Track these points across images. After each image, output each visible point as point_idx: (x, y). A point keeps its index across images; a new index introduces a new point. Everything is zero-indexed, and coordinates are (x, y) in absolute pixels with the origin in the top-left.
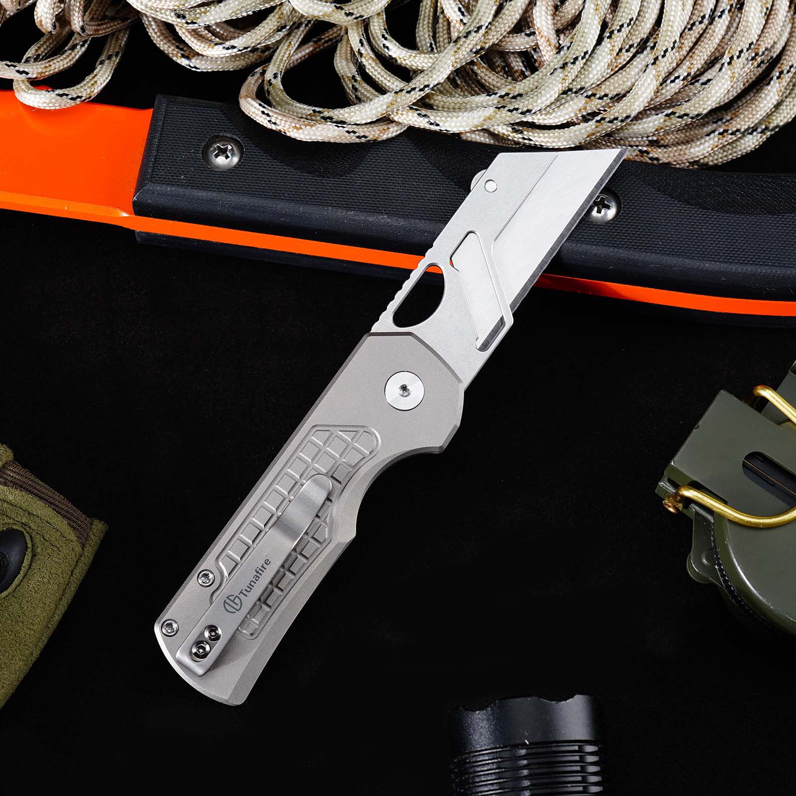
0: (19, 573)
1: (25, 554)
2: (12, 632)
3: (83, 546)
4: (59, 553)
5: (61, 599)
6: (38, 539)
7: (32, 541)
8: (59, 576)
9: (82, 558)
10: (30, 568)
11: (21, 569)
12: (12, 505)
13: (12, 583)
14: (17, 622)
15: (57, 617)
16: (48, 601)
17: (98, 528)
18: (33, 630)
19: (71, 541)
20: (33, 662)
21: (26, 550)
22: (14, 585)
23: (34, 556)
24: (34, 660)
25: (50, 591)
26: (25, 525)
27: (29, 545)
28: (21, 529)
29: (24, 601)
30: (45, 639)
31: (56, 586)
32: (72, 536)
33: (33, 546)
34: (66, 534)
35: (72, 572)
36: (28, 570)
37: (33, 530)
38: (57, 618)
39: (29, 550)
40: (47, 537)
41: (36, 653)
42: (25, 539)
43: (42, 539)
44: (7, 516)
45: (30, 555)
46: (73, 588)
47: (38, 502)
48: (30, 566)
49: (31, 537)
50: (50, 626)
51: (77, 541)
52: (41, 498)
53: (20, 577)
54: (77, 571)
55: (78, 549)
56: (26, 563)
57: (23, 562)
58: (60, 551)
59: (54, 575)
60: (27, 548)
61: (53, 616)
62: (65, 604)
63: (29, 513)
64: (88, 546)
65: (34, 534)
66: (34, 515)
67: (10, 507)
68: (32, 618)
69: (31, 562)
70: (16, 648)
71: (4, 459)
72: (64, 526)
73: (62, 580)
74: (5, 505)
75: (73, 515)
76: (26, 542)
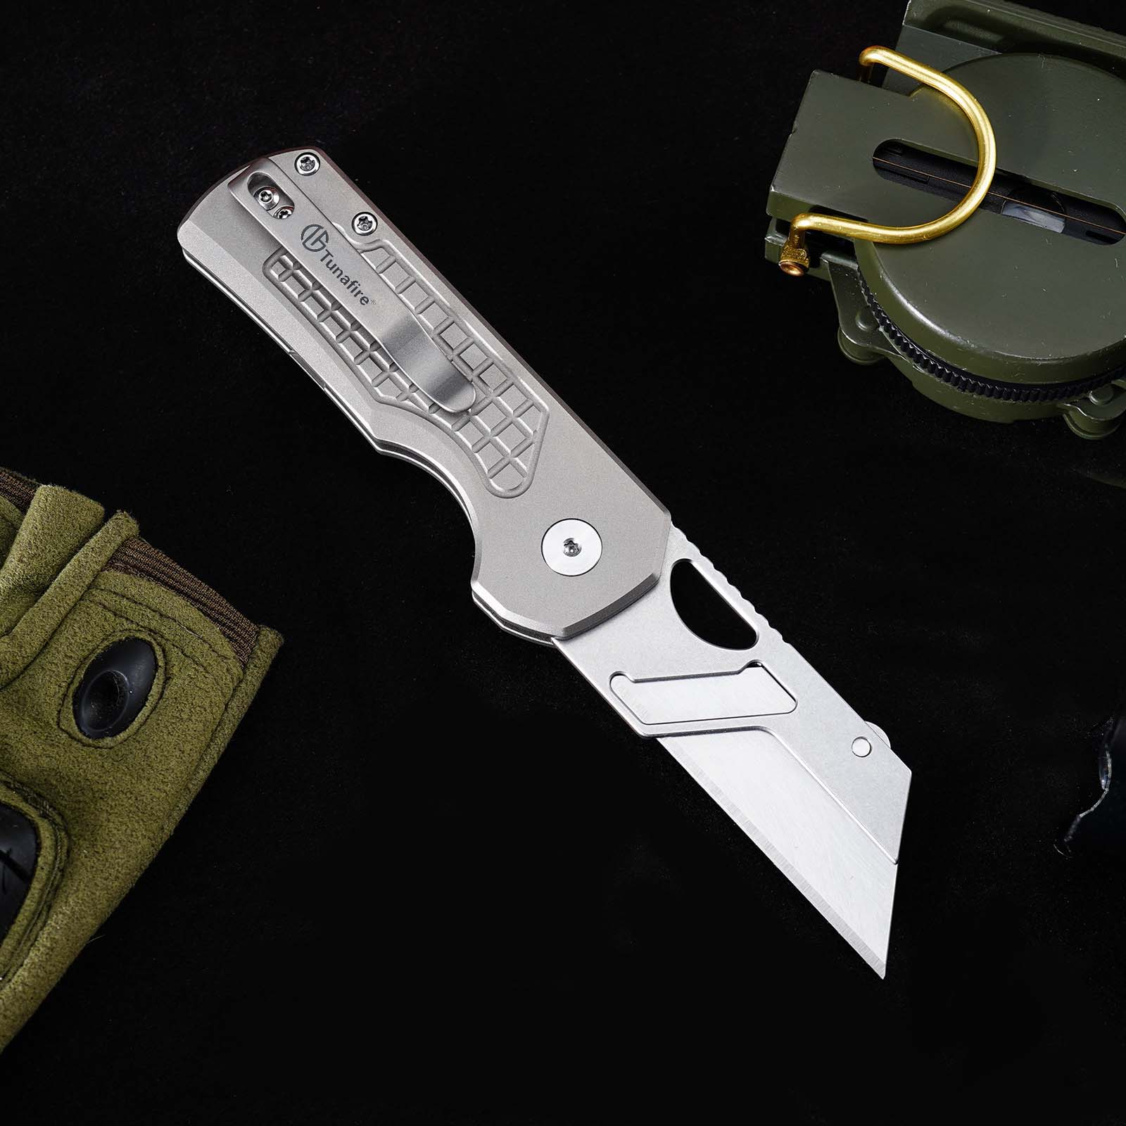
0: (144, 705)
1: (154, 677)
2: (131, 793)
3: (245, 667)
4: (207, 675)
5: (208, 746)
6: (174, 654)
7: (165, 656)
8: (205, 710)
9: (243, 685)
10: (161, 697)
11: (147, 699)
12: (136, 603)
13: (133, 720)
14: (139, 777)
15: (201, 773)
16: (187, 747)
17: (270, 640)
18: (165, 792)
19: (226, 658)
20: (164, 841)
21: (156, 671)
22: (135, 724)
23: (167, 679)
24: (165, 838)
25: (192, 732)
26: (155, 633)
27: (161, 663)
28: (149, 639)
29: (151, 747)
30: (183, 808)
31: (201, 725)
32: (227, 649)
33: (166, 664)
34: (217, 648)
35: (227, 705)
36: (159, 699)
37: (167, 640)
38: (202, 775)
39: (161, 671)
40: (188, 650)
41: (170, 827)
42: (154, 653)
43: (180, 654)
44: (127, 619)
45: (162, 677)
46: (228, 730)
47: (175, 598)
48: (162, 694)
49: (164, 651)
50: (191, 786)
51: (234, 657)
52: (179, 592)
53: (145, 711)
54: (233, 704)
55: (236, 670)
56: (155, 690)
57: (151, 688)
58: (208, 672)
59: (198, 708)
60: (156, 667)
61: (196, 771)
62: (215, 755)
63: (161, 615)
64: (252, 666)
65: (168, 646)
66: (169, 617)
67: (133, 605)
68: (163, 773)
69: (164, 688)
70: (137, 818)
71: (125, 533)
72: (213, 632)
73: (210, 717)
74: (125, 602)
75: (229, 619)
76: (156, 659)
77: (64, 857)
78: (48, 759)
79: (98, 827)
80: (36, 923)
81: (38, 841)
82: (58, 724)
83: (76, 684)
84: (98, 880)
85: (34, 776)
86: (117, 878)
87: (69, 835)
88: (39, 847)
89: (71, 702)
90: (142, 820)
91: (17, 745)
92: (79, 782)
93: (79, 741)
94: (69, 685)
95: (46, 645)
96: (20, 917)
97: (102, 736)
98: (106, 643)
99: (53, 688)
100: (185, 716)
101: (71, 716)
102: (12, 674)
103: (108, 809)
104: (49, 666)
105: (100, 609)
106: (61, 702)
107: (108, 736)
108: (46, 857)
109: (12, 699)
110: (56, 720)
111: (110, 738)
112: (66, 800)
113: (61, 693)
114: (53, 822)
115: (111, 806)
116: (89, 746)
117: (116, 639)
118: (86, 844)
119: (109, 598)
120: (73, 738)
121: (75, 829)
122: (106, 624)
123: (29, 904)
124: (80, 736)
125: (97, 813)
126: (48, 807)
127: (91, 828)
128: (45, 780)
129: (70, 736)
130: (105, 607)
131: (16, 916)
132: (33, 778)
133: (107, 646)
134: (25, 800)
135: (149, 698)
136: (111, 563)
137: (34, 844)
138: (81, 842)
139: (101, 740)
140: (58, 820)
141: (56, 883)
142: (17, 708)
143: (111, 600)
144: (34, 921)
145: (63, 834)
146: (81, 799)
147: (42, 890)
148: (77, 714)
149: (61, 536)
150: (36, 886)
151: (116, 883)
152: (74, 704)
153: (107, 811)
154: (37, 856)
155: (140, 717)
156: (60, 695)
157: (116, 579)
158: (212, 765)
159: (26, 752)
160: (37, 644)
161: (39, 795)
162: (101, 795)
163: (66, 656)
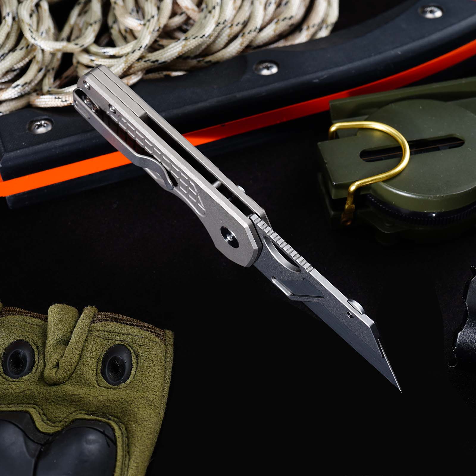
0: (132, 367)
1: (131, 356)
2: (144, 398)
3: (166, 345)
4: (153, 349)
5: (165, 377)
6: (135, 346)
7: (132, 348)
8: (159, 362)
9: (168, 352)
11: (132, 365)
12: (111, 332)
13: (130, 374)
14: (144, 392)
16: (158, 376)
17: (169, 334)
18: (157, 395)
19: (157, 342)
20: (162, 419)
21: (131, 354)
22: (132, 376)
23: (137, 356)
25: (157, 370)
26: (124, 341)
27: (132, 351)
28: (122, 343)
29: (144, 380)
30: (164, 404)
31: (159, 367)
32: (156, 339)
33: (134, 351)
34: (152, 339)
35: (165, 360)
36: (137, 365)
37: (130, 342)
38: (167, 389)
39: (133, 353)
40: (141, 343)
41: (162, 413)
42: (127, 348)
43: (138, 345)
44: (109, 340)
45: (134, 356)
46: (170, 370)
47: (126, 326)
48: (137, 363)
50: (164, 394)
51: (160, 341)
52: (127, 324)
53: (134, 369)
54: (168, 359)
55: (163, 346)
56: (134, 361)
57: (132, 361)
59: (156, 361)
60: (131, 353)
61: (164, 388)
62: (169, 380)
63: (123, 334)
64: (168, 344)
65: (131, 344)
66: (127, 334)
67: (109, 333)
68: (153, 388)
69: (137, 360)
70: (149, 408)
71: (93, 311)
72: (149, 335)
73: (161, 364)
74: (106, 333)
75: (151, 329)
76: (129, 350)
77: (125, 432)
78: (102, 397)
79: (135, 415)
80: (125, 460)
81: (112, 428)
82: (98, 385)
83: (100, 368)
84: (145, 436)
85: (98, 406)
86: (151, 433)
87: (123, 423)
88: (113, 430)
89: (101, 375)
90: (151, 409)
91: (85, 396)
92: (119, 400)
93: (111, 388)
94: (96, 369)
95: (81, 356)
96: (118, 458)
97: (120, 383)
98: (105, 350)
99: (91, 372)
100: (152, 365)
101: (103, 380)
102: (71, 371)
103: (137, 406)
104: (86, 363)
105: (97, 337)
106: (96, 377)
107: (122, 383)
108: (118, 433)
109: (74, 382)
110: (97, 384)
111: (123, 384)
112: (116, 410)
113: (95, 373)
114: (114, 421)
115: (138, 405)
116: (116, 388)
117: (109, 347)
118: (133, 423)
119: (98, 333)
120: (108, 388)
121: (125, 419)
122: (102, 343)
123: (120, 453)
124: (111, 386)
125: (133, 409)
126: (109, 416)
127: (132, 416)
128: (104, 405)
129: (105, 388)
130: (99, 337)
131: (116, 458)
132: (97, 407)
133: (107, 350)
134: (98, 416)
135: (133, 364)
136: (93, 322)
137: (111, 430)
138: (130, 423)
139: (120, 385)
140: (116, 419)
141: (127, 442)
142: (78, 385)
143: (100, 334)
144: (124, 459)
145: (120, 423)
146: (123, 406)
147: (122, 446)
148: (105, 378)
149: (67, 320)
150: (119, 445)
151: (151, 436)
152: (102, 375)
153: (137, 407)
154: (114, 434)
155: (133, 372)
156: (95, 374)
157: (98, 325)
158: (169, 385)
159: (90, 397)
160: (77, 356)
161: (103, 413)
162: (131, 402)
163: (91, 358)
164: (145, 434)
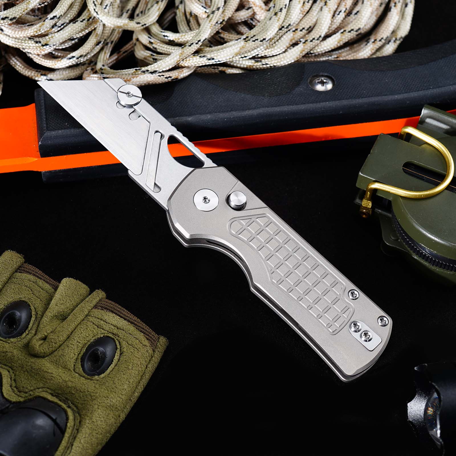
0: (112, 363)
1: (116, 352)
2: (108, 398)
3: (154, 351)
4: (138, 352)
5: (139, 382)
6: (124, 343)
7: (120, 345)
8: (139, 366)
9: (153, 358)
10: (119, 361)
12: (107, 323)
13: (107, 369)
14: (111, 391)
15: (136, 394)
16: (131, 381)
17: (163, 341)
18: (122, 398)
19: (146, 346)
21: (116, 350)
22: (108, 371)
23: (121, 354)
24: (121, 421)
25: (133, 374)
26: (115, 335)
27: (118, 347)
28: (113, 337)
29: (116, 379)
30: (128, 408)
31: (137, 372)
32: (146, 343)
33: (120, 347)
34: (143, 342)
35: (147, 366)
36: (118, 362)
37: (121, 338)
38: (137, 394)
39: (118, 350)
40: (130, 342)
41: (123, 416)
42: (115, 343)
43: (126, 344)
44: (103, 329)
45: (119, 353)
46: (148, 376)
47: (124, 321)
48: (119, 360)
49: (119, 342)
50: (132, 399)
51: (150, 346)
52: (125, 319)
53: (112, 366)
54: (150, 366)
55: (150, 351)
56: (116, 357)
57: (114, 357)
58: (139, 351)
59: (136, 365)
60: (117, 348)
61: (134, 393)
62: (142, 386)
63: (118, 328)
64: (157, 351)
65: (121, 340)
66: (121, 329)
67: (105, 323)
68: (121, 390)
69: (120, 357)
70: (110, 409)
71: (101, 296)
72: (141, 336)
73: (140, 369)
74: (102, 322)
75: (146, 331)
76: (116, 345)
77: (78, 424)
78: (71, 383)
79: (94, 411)
80: (66, 452)
81: (67, 416)
82: (74, 370)
83: (82, 354)
84: (94, 434)
85: (64, 390)
86: (101, 434)
87: (80, 415)
88: (67, 419)
89: (80, 361)
90: (112, 410)
91: (57, 377)
92: (85, 392)
93: (84, 377)
94: (79, 354)
95: (69, 337)
96: (60, 448)
97: (94, 375)
98: (94, 338)
99: (72, 355)
100: (130, 368)
101: (80, 366)
102: (54, 348)
103: (98, 403)
104: (71, 345)
105: (92, 324)
106: (75, 361)
107: (96, 375)
108: (70, 424)
109: (54, 359)
110: (73, 368)
111: (97, 376)
112: (79, 400)
113: (75, 357)
114: (73, 410)
115: (100, 403)
116: (88, 379)
117: (99, 337)
118: (88, 418)
119: (95, 320)
120: (81, 376)
121: (83, 412)
122: (94, 330)
123: (64, 443)
124: (84, 374)
125: (93, 405)
126: (70, 403)
127: (90, 411)
128: (69, 391)
129: (79, 374)
130: (93, 323)
131: (58, 448)
132: (64, 391)
133: (95, 339)
134: (60, 400)
135: (114, 361)
136: (95, 307)
137: (65, 418)
138: (86, 417)
139: (93, 377)
140: (75, 409)
141: (75, 435)
142: (56, 363)
143: (96, 321)
144: (65, 451)
145: (77, 414)
146: (86, 399)
147: (69, 438)
148: (83, 366)
149: (73, 297)
150: (67, 435)
151: (101, 436)
152: (81, 362)
153: (98, 404)
154: (67, 423)
155: (110, 368)
156: (75, 358)
157: (98, 312)
158: (141, 391)
159: (61, 379)
160: (65, 336)
161: (66, 398)
162: (95, 398)
163: (78, 342)
164: (95, 433)
